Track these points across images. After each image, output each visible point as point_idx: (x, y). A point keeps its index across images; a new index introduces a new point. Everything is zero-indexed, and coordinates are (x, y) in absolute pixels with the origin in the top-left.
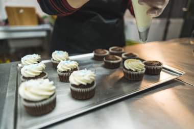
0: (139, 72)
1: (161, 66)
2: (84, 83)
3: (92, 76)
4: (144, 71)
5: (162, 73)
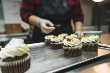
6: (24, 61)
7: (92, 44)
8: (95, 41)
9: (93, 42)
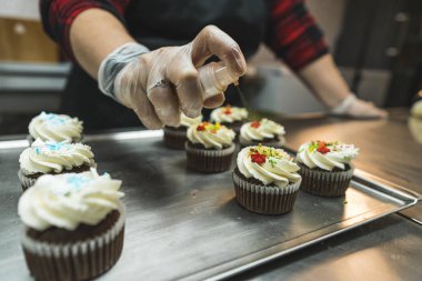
0: (282, 187)
1: (349, 173)
2: (60, 222)
3: (99, 195)
4: (296, 186)
5: (350, 194)
6: (107, 241)
7: (333, 174)
8: (342, 166)
9: (336, 169)
